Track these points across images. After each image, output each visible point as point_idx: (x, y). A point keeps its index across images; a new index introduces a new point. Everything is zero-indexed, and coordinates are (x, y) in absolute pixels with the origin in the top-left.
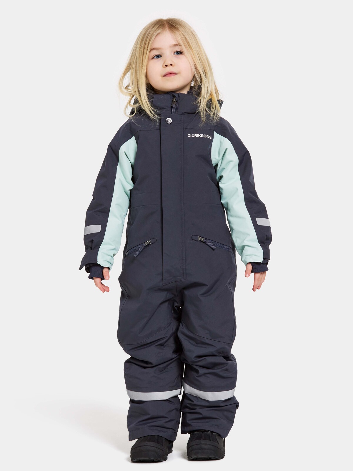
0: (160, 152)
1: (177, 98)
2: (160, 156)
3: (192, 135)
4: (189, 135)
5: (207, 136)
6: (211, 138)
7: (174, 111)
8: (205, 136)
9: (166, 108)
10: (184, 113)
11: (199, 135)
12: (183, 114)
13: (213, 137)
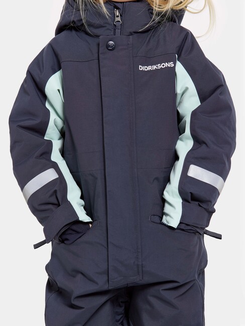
0: (100, 94)
1: (122, 9)
2: (100, 99)
3: (145, 67)
4: (141, 68)
5: (166, 65)
6: (173, 65)
7: (118, 31)
8: (163, 65)
9: (105, 26)
10: (133, 34)
11: (155, 67)
12: (131, 34)
13: (175, 64)
